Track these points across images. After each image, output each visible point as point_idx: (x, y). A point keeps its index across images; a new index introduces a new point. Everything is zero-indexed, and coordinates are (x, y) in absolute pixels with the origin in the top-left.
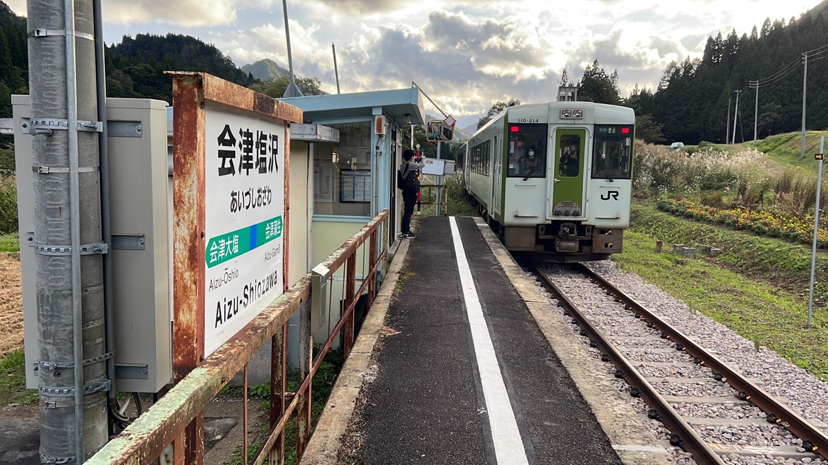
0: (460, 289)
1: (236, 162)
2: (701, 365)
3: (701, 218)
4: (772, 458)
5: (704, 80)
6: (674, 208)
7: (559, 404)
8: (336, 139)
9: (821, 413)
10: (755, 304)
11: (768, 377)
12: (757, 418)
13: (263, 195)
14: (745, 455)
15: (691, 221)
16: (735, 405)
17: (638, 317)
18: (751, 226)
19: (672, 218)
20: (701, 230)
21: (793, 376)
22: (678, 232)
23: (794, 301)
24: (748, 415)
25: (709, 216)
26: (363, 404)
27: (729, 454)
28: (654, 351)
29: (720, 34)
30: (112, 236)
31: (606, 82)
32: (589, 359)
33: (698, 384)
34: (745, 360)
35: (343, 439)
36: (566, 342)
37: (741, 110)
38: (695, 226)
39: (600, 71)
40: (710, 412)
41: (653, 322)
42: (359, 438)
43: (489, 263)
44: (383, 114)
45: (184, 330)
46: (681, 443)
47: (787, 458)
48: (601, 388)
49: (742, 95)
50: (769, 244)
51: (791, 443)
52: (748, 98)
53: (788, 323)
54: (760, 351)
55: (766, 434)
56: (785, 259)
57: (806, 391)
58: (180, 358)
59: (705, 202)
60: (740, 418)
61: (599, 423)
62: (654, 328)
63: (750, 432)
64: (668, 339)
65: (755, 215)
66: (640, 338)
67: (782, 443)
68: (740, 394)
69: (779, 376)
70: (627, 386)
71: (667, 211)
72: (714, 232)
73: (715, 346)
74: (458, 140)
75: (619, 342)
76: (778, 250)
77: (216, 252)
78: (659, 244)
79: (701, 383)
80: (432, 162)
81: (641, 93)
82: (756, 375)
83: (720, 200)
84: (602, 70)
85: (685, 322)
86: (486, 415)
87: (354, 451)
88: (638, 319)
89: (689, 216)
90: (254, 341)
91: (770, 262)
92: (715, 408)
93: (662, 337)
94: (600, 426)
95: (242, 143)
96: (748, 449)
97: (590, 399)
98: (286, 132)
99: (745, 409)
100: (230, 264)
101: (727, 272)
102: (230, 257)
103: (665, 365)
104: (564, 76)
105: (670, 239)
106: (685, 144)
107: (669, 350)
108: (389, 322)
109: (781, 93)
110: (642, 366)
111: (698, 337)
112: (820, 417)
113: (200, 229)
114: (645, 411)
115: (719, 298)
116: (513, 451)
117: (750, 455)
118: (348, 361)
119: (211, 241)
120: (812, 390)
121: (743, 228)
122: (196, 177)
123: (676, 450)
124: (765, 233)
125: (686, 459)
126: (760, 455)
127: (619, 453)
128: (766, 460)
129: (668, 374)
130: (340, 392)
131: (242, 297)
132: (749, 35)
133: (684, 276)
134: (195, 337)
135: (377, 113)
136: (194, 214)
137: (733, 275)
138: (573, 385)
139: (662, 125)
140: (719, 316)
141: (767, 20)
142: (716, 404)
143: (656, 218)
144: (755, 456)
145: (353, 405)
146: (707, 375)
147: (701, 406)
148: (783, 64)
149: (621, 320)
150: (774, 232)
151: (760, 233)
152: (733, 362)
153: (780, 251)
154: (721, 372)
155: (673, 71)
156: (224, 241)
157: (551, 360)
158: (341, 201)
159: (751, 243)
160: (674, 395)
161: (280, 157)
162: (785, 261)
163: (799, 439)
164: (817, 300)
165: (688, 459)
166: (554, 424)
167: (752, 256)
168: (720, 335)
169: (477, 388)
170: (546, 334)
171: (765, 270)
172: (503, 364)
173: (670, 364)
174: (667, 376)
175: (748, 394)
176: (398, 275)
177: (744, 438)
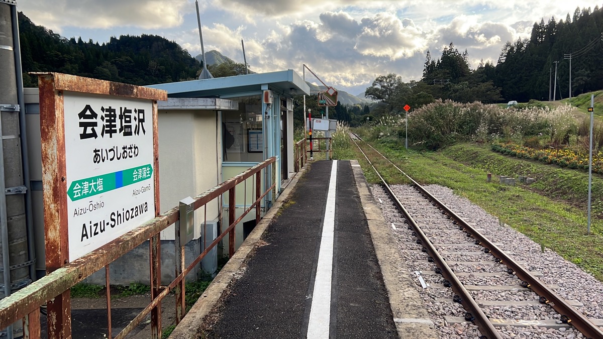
0: (323, 212)
1: (98, 130)
2: (500, 263)
3: (522, 156)
4: (537, 328)
5: (531, 55)
6: (503, 149)
7: (366, 291)
8: (236, 108)
9: (580, 296)
10: (552, 218)
11: (546, 270)
12: (533, 300)
13: (128, 151)
14: (518, 327)
15: (515, 158)
16: (519, 291)
17: (461, 230)
18: (556, 161)
19: (501, 157)
20: (521, 165)
21: (565, 269)
22: (505, 167)
23: (582, 215)
24: (526, 298)
25: (528, 155)
26: (227, 294)
27: (506, 326)
28: (468, 254)
29: (542, 21)
30: (31, 181)
31: (459, 59)
32: (399, 259)
33: (495, 277)
34: (533, 259)
35: (204, 319)
36: (387, 248)
37: (560, 75)
38: (516, 162)
39: (455, 50)
40: (499, 296)
41: (471, 233)
42: (216, 317)
43: (352, 193)
44: (269, 89)
45: (52, 243)
46: (472, 319)
47: (548, 328)
48: (401, 279)
49: (560, 65)
50: (568, 174)
51: (553, 318)
52: (565, 66)
53: (574, 232)
54: (545, 252)
55: (537, 311)
56: (579, 185)
57: (572, 280)
58: (50, 261)
59: (526, 145)
60: (520, 300)
61: (390, 304)
62: (471, 237)
63: (525, 310)
64: (480, 245)
65: (561, 152)
66: (460, 245)
67: (547, 318)
68: (523, 283)
69: (555, 270)
70: (442, 279)
71: (498, 152)
72: (530, 166)
73: (513, 249)
74: (353, 104)
75: (444, 248)
76: (574, 178)
77: (80, 190)
78: (489, 176)
79: (497, 276)
80: (320, 122)
81: (486, 65)
82: (538, 269)
83: (537, 142)
84: (456, 50)
85: (495, 232)
86: (311, 300)
87: (211, 326)
88: (461, 231)
89: (514, 155)
90: (115, 250)
91: (568, 187)
92: (503, 294)
93: (476, 244)
94: (390, 306)
95: (104, 116)
96: (522, 322)
97: (389, 287)
98: (153, 107)
99: (525, 294)
100: (95, 199)
101: (536, 195)
102: (93, 194)
103: (475, 264)
104: (428, 55)
105: (499, 172)
106: (518, 102)
107: (479, 253)
108: (264, 237)
109: (590, 63)
110: (456, 265)
111: (503, 243)
112: (579, 298)
113: (60, 176)
114: (451, 296)
115: (527, 215)
116: (321, 324)
117: (522, 327)
118: (227, 265)
119: (74, 184)
120: (576, 280)
121: (551, 163)
122: (56, 141)
123: (468, 324)
124: (566, 165)
125: (474, 330)
126: (529, 326)
127: (396, 324)
128: (533, 330)
129: (475, 270)
130: (213, 286)
131: (108, 220)
132: (564, 21)
133: (503, 199)
134: (59, 248)
135: (265, 88)
136: (55, 165)
137: (541, 197)
138: (380, 278)
139: (501, 89)
140: (523, 227)
141: (578, 9)
142: (505, 291)
143: (489, 157)
144: (525, 327)
145: (220, 295)
146: (503, 270)
147: (494, 292)
148: (590, 41)
149: (448, 232)
150: (573, 165)
151: (563, 166)
152: (524, 261)
153: (575, 179)
154: (512, 268)
155: (509, 48)
156: (88, 183)
157: (371, 261)
158: (249, 152)
159: (556, 174)
160: (476, 285)
161: (148, 125)
162: (579, 186)
163: (559, 315)
164: (599, 214)
165: (475, 330)
166: (357, 305)
167: (555, 183)
168: (518, 241)
169: (311, 282)
170: (375, 243)
171: (564, 193)
172: (336, 265)
173: (477, 263)
174: (474, 271)
175: (529, 283)
176: (282, 203)
177: (520, 315)
